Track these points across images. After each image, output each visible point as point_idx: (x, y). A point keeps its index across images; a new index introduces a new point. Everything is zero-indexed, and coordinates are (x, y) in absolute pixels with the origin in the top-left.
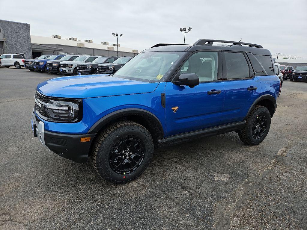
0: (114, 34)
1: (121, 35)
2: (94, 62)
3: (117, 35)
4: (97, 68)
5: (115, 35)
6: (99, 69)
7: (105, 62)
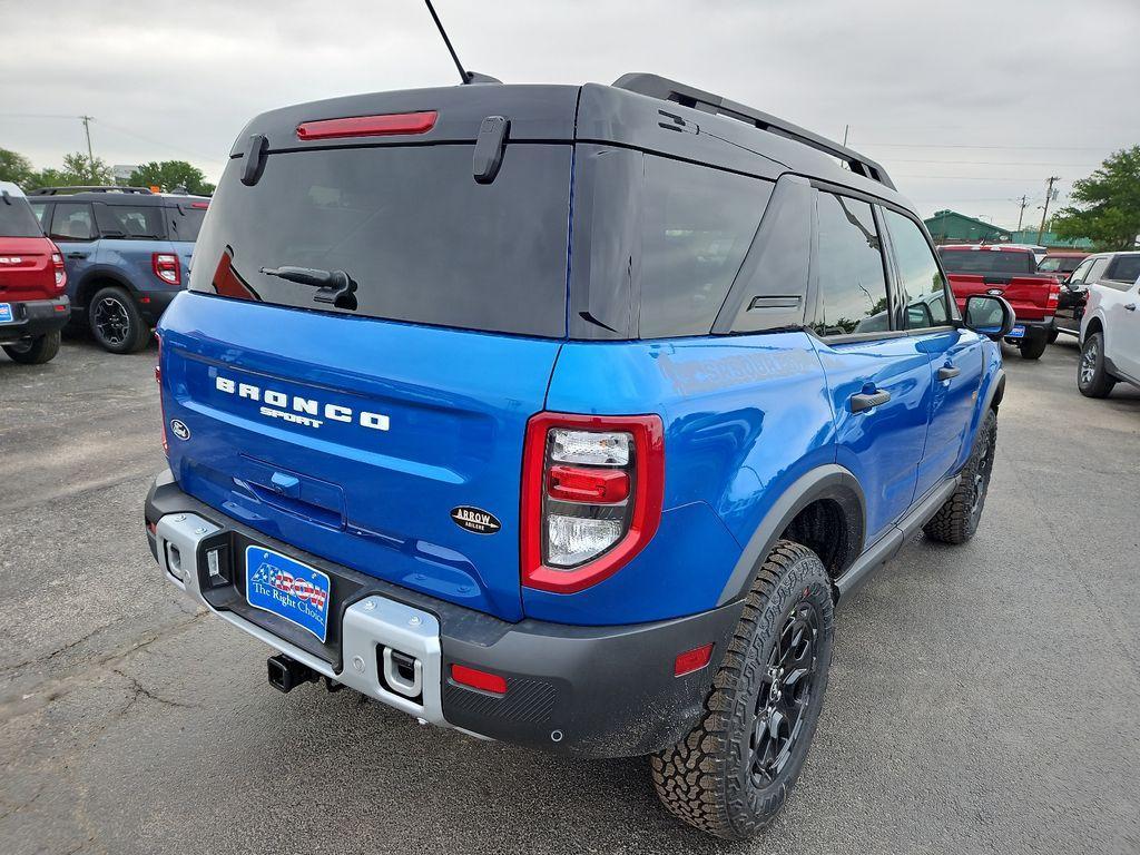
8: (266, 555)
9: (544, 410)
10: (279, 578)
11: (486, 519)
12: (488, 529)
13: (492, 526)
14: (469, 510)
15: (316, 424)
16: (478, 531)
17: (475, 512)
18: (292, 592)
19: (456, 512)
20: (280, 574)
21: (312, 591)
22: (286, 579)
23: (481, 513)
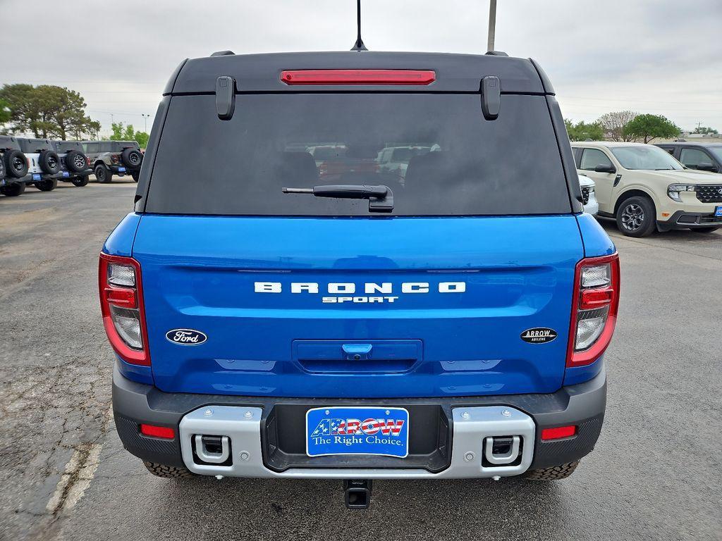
8: (327, 412)
9: (585, 257)
10: (342, 426)
11: (547, 333)
12: (548, 339)
13: (552, 336)
14: (535, 330)
15: (391, 299)
16: (542, 342)
17: (539, 330)
18: (358, 432)
19: (525, 334)
20: (343, 422)
21: (383, 425)
22: (351, 424)
23: (543, 330)
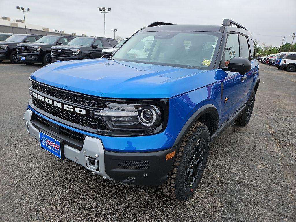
0: (18, 8)
1: (28, 9)
2: (8, 41)
3: (23, 9)
4: (17, 48)
5: (21, 9)
6: (20, 49)
7: (24, 41)
